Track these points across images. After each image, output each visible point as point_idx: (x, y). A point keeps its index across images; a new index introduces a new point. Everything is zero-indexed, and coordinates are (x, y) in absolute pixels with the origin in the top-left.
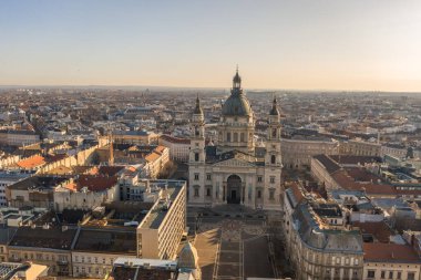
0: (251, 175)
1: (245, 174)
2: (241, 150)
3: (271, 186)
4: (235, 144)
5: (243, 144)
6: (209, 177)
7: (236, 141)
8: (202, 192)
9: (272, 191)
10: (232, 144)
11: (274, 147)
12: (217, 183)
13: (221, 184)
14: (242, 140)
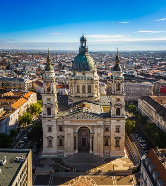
0: (99, 126)
1: (94, 126)
2: (89, 100)
3: (117, 134)
4: (84, 95)
5: (90, 95)
6: (61, 129)
7: (84, 92)
8: (55, 142)
9: (118, 139)
10: (81, 95)
11: (118, 100)
12: (69, 134)
13: (72, 135)
14: (89, 91)
